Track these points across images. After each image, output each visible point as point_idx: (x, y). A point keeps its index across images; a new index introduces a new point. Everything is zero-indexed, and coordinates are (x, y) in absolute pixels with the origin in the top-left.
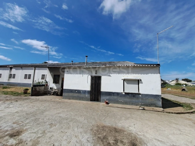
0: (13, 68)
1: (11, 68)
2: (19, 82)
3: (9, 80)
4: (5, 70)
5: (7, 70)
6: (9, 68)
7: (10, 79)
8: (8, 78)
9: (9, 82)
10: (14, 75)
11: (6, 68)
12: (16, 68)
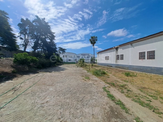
0: (119, 48)
1: (117, 49)
2: (130, 65)
3: (116, 62)
4: (111, 52)
5: (113, 51)
6: (115, 49)
7: (118, 60)
8: (115, 60)
9: (117, 64)
10: (122, 56)
11: (112, 50)
12: (123, 47)
